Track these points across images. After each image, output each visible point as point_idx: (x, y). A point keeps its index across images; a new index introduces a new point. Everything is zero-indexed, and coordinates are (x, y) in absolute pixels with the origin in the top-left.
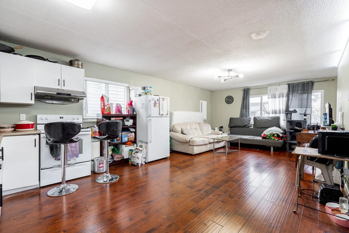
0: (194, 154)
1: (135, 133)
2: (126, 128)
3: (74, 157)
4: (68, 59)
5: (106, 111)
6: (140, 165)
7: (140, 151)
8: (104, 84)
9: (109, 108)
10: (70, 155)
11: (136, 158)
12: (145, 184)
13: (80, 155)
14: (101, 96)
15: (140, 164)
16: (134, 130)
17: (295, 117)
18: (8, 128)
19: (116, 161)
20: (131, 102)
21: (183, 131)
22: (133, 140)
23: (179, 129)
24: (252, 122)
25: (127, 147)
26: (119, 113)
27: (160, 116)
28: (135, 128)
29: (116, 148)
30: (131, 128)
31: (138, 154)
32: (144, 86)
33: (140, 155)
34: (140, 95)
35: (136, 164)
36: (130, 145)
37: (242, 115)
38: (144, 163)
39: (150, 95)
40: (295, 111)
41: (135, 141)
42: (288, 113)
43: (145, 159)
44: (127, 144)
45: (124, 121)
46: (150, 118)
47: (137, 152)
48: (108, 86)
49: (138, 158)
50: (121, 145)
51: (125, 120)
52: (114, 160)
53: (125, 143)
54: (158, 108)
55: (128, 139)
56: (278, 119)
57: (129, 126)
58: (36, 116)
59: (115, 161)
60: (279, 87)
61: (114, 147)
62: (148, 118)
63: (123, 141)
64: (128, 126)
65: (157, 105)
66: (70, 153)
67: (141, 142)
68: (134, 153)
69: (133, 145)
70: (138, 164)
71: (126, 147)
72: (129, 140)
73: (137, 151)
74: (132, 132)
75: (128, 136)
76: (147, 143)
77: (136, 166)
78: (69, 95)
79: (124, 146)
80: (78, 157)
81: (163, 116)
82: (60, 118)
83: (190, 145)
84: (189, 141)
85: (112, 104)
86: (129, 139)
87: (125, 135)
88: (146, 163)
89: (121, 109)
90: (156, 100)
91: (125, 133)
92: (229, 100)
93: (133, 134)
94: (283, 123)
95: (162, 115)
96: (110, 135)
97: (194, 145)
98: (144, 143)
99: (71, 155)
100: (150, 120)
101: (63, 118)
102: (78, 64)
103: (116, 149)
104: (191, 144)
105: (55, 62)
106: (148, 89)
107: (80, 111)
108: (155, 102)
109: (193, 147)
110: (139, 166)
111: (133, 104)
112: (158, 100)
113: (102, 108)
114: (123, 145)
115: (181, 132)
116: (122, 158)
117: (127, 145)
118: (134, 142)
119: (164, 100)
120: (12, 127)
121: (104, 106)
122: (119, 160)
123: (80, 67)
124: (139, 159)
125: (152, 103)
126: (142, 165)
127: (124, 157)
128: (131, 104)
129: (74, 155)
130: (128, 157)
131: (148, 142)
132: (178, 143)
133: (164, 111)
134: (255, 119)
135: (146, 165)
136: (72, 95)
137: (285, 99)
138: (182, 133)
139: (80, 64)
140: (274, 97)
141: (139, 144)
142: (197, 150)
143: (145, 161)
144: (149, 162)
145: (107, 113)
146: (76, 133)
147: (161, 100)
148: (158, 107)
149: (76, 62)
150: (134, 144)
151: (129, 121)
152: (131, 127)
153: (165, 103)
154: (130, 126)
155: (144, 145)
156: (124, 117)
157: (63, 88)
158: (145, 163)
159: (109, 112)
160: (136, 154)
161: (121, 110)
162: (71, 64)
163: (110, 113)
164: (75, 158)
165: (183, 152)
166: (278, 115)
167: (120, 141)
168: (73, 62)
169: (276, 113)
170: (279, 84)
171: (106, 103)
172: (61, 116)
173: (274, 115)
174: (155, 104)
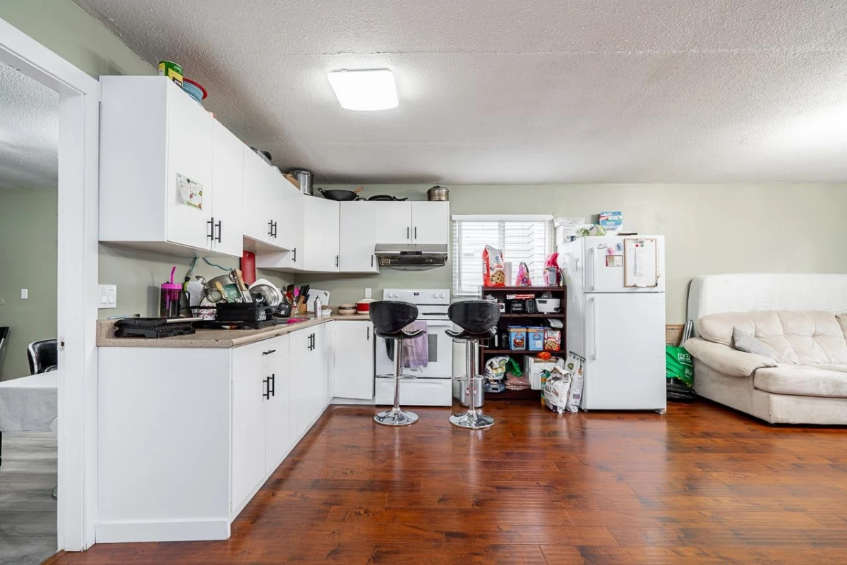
0: (773, 421)
1: (563, 331)
2: (540, 318)
3: (420, 364)
4: (424, 189)
5: (492, 280)
6: (560, 412)
7: (564, 379)
8: (497, 224)
9: (502, 273)
10: (414, 360)
11: (552, 393)
12: (534, 452)
13: (430, 364)
14: (483, 250)
15: (561, 408)
16: (559, 324)
18: (349, 308)
19: (511, 390)
20: (555, 256)
21: (735, 338)
22: (556, 348)
23: (724, 332)
25: (537, 364)
26: (523, 285)
27: (625, 290)
28: (563, 320)
29: (516, 362)
30: (554, 320)
31: (557, 383)
32: (597, 214)
33: (561, 387)
34: (572, 238)
35: (551, 408)
36: (546, 359)
38: (575, 410)
39: (596, 235)
41: (562, 351)
43: (578, 401)
44: (540, 357)
45: (535, 302)
46: (592, 295)
47: (556, 379)
48: (504, 227)
49: (557, 394)
50: (527, 357)
51: (537, 300)
52: (507, 387)
53: (535, 354)
54: (621, 269)
55: (544, 345)
57: (545, 313)
58: (383, 291)
59: (508, 390)
61: (512, 360)
62: (587, 294)
63: (531, 348)
64: (543, 313)
65: (618, 260)
66: (415, 357)
67: (573, 356)
68: (550, 381)
69: (555, 360)
70: (555, 407)
71: (535, 362)
72: (546, 347)
73: (558, 376)
74: (554, 329)
75: (544, 339)
76: (583, 360)
77: (552, 411)
78: (418, 253)
79: (531, 360)
80: (425, 365)
81: (639, 290)
82: (415, 294)
83: (756, 388)
84: (754, 372)
85: (510, 264)
86: (547, 345)
87: (534, 336)
88: (581, 410)
89: (528, 275)
90: (614, 248)
91: (535, 331)
93: (557, 335)
95: (635, 287)
96: (469, 330)
97: (773, 389)
98: (577, 359)
99: (416, 362)
100: (592, 300)
101: (418, 294)
102: (439, 195)
103: (515, 365)
104: (758, 383)
105: (404, 200)
106: (610, 219)
107: (449, 282)
108: (609, 251)
109: (769, 397)
110: (558, 413)
111: (559, 261)
112: (619, 247)
113: (484, 275)
114: (530, 358)
115: (729, 340)
116: (526, 387)
117: (539, 360)
118: (560, 353)
119: (642, 246)
120: (353, 308)
121: (488, 270)
122: (518, 389)
123: (443, 198)
124: (561, 396)
125: (600, 256)
126: (567, 411)
127: (530, 386)
128: (553, 261)
129: (421, 362)
130: (540, 388)
131: (587, 358)
132: (714, 375)
133: (641, 275)
135: (583, 417)
136: (423, 252)
138: (733, 346)
139: (444, 194)
141: (570, 359)
142: (782, 410)
143: (578, 404)
144: (591, 411)
145: (494, 283)
146: (408, 320)
147: (631, 245)
148: (618, 266)
149: (437, 191)
150: (557, 359)
151: (545, 302)
152: (553, 316)
153: (646, 253)
154: (551, 313)
155: (577, 363)
156: (539, 293)
157: (415, 242)
158: (577, 410)
159: (499, 281)
160: (552, 381)
161: (526, 277)
162: (430, 196)
163: (503, 284)
164: (422, 367)
165: (732, 406)
167: (524, 349)
168: (432, 191)
171: (493, 263)
172: (416, 291)
174: (609, 258)
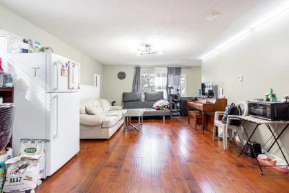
0: (109, 138)
7: (31, 163)
11: (23, 181)
17: (173, 92)
23: (82, 109)
24: (143, 97)
27: (69, 90)
33: (34, 170)
34: (24, 51)
37: (134, 90)
40: (172, 88)
42: (168, 88)
46: (55, 94)
47: (22, 166)
49: (30, 179)
54: (67, 78)
56: (162, 93)
60: (162, 69)
65: (66, 72)
67: (29, 142)
69: (5, 151)
70: (28, 191)
76: (47, 141)
81: (74, 91)
83: (102, 128)
84: (102, 122)
88: (44, 180)
90: (65, 65)
92: (122, 76)
94: (165, 96)
95: (73, 88)
97: (109, 126)
98: (41, 142)
106: (33, 45)
108: (63, 66)
109: (108, 130)
115: (85, 112)
119: (75, 67)
125: (59, 67)
134: (145, 94)
137: (166, 78)
138: (87, 113)
140: (159, 76)
141: (24, 146)
142: (111, 132)
143: (42, 177)
147: (71, 65)
148: (66, 76)
150: (7, 150)
153: (75, 70)
155: (40, 146)
158: (41, 182)
166: (161, 90)
169: (160, 88)
170: (162, 66)
173: (159, 90)
174: (63, 70)
